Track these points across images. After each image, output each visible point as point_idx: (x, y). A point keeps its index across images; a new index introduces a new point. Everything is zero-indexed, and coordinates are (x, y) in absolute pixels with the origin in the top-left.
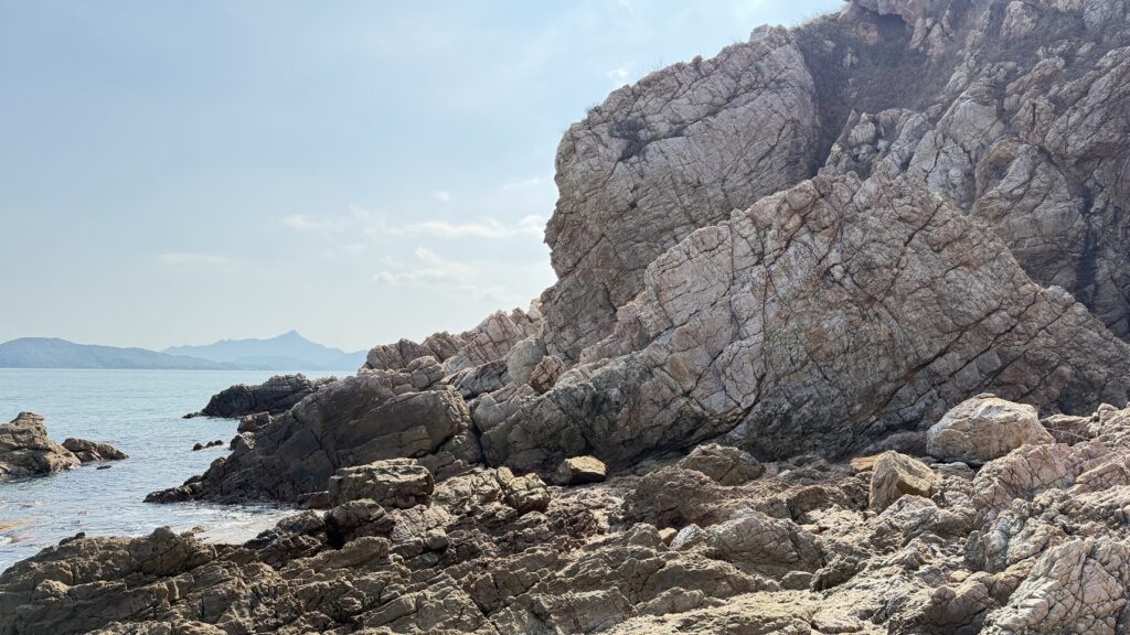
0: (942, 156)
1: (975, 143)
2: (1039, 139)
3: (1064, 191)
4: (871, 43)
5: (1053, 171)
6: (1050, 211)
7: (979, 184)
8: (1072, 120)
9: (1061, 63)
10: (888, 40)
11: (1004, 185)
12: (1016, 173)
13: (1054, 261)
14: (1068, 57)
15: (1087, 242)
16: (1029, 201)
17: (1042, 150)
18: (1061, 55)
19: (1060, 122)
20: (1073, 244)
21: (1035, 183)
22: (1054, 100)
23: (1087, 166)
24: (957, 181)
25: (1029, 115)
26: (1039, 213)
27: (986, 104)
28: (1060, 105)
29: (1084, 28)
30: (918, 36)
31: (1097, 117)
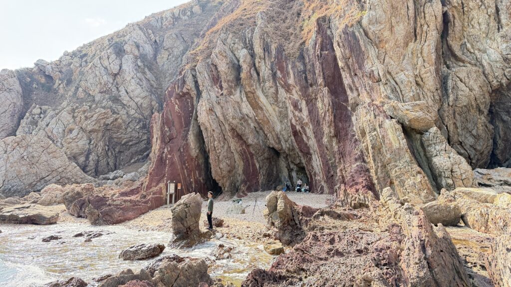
0: (58, 125)
1: (66, 123)
2: (81, 125)
3: (85, 139)
4: (42, 82)
5: (83, 133)
6: (81, 143)
7: (66, 134)
8: (89, 122)
9: (88, 108)
10: (48, 83)
11: (71, 136)
12: (75, 133)
13: (80, 155)
14: (90, 107)
15: (88, 151)
16: (77, 140)
17: (81, 128)
18: (89, 106)
19: (86, 122)
20: (85, 151)
21: (79, 136)
22: (86, 117)
23: (91, 133)
24: (61, 132)
25: (79, 119)
26: (79, 143)
27: (70, 114)
28: (86, 118)
29: (94, 101)
30: (57, 85)
31: (94, 123)
